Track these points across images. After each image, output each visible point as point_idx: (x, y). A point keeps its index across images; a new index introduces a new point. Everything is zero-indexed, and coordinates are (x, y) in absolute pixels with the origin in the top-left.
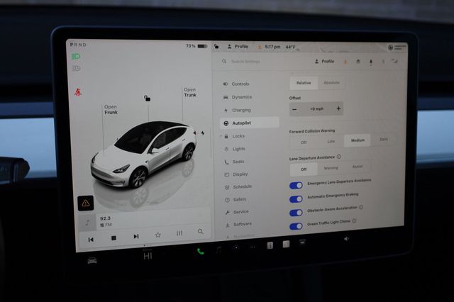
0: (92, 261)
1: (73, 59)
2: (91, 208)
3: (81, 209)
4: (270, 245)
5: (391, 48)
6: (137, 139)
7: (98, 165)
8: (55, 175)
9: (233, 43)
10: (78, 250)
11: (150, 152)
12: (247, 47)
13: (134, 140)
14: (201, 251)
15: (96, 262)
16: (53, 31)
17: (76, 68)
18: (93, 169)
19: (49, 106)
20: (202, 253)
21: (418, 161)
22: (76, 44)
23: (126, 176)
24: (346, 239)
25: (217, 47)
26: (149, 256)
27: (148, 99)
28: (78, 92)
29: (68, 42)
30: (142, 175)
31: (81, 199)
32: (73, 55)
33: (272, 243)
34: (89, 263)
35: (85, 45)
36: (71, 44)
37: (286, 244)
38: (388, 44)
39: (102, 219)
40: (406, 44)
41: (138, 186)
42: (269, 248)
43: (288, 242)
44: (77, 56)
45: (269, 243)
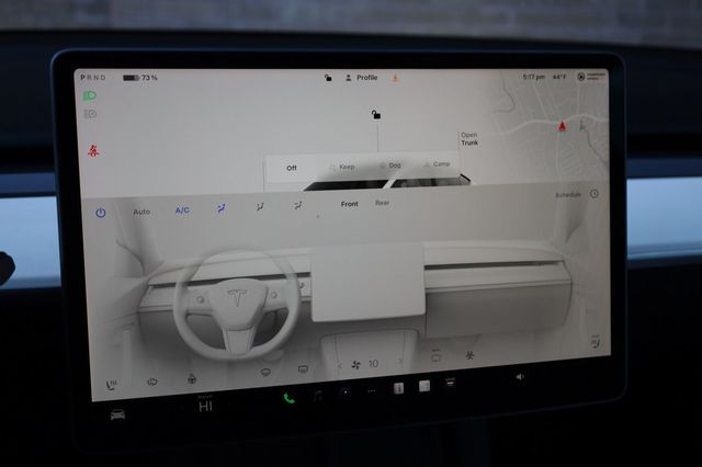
0: (118, 415)
1: (85, 99)
4: (399, 387)
5: (581, 77)
8: (59, 284)
10: (95, 399)
14: (290, 398)
15: (123, 417)
16: (55, 56)
17: (90, 114)
19: (50, 179)
20: (292, 401)
21: (630, 256)
22: (89, 77)
24: (519, 377)
26: (208, 406)
28: (93, 151)
29: (78, 73)
32: (85, 93)
33: (402, 384)
34: (112, 418)
35: (103, 78)
36: (83, 77)
37: (424, 386)
38: (577, 72)
40: (605, 71)
42: (397, 392)
43: (428, 382)
44: (92, 95)
45: (397, 385)
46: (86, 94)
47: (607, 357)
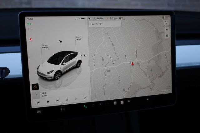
0: (39, 112)
2: (38, 89)
3: (33, 89)
4: (115, 103)
5: (163, 18)
6: (56, 59)
7: (40, 71)
8: (22, 76)
9: (96, 17)
10: (32, 107)
11: (62, 64)
12: (102, 18)
13: (55, 59)
14: (85, 106)
15: (40, 112)
16: (19, 14)
17: (30, 29)
18: (38, 72)
20: (86, 107)
21: (177, 66)
22: (29, 19)
23: (52, 75)
24: (147, 99)
25: (89, 19)
26: (63, 109)
27: (61, 42)
28: (31, 39)
29: (26, 18)
30: (59, 74)
31: (33, 85)
33: (116, 102)
34: (37, 113)
35: (33, 19)
36: (27, 19)
37: (122, 102)
38: (162, 16)
39: (42, 93)
40: (170, 16)
41: (58, 79)
42: (115, 104)
43: (123, 101)
44: (30, 24)
45: (115, 102)
46: (28, 24)
47: (171, 94)
